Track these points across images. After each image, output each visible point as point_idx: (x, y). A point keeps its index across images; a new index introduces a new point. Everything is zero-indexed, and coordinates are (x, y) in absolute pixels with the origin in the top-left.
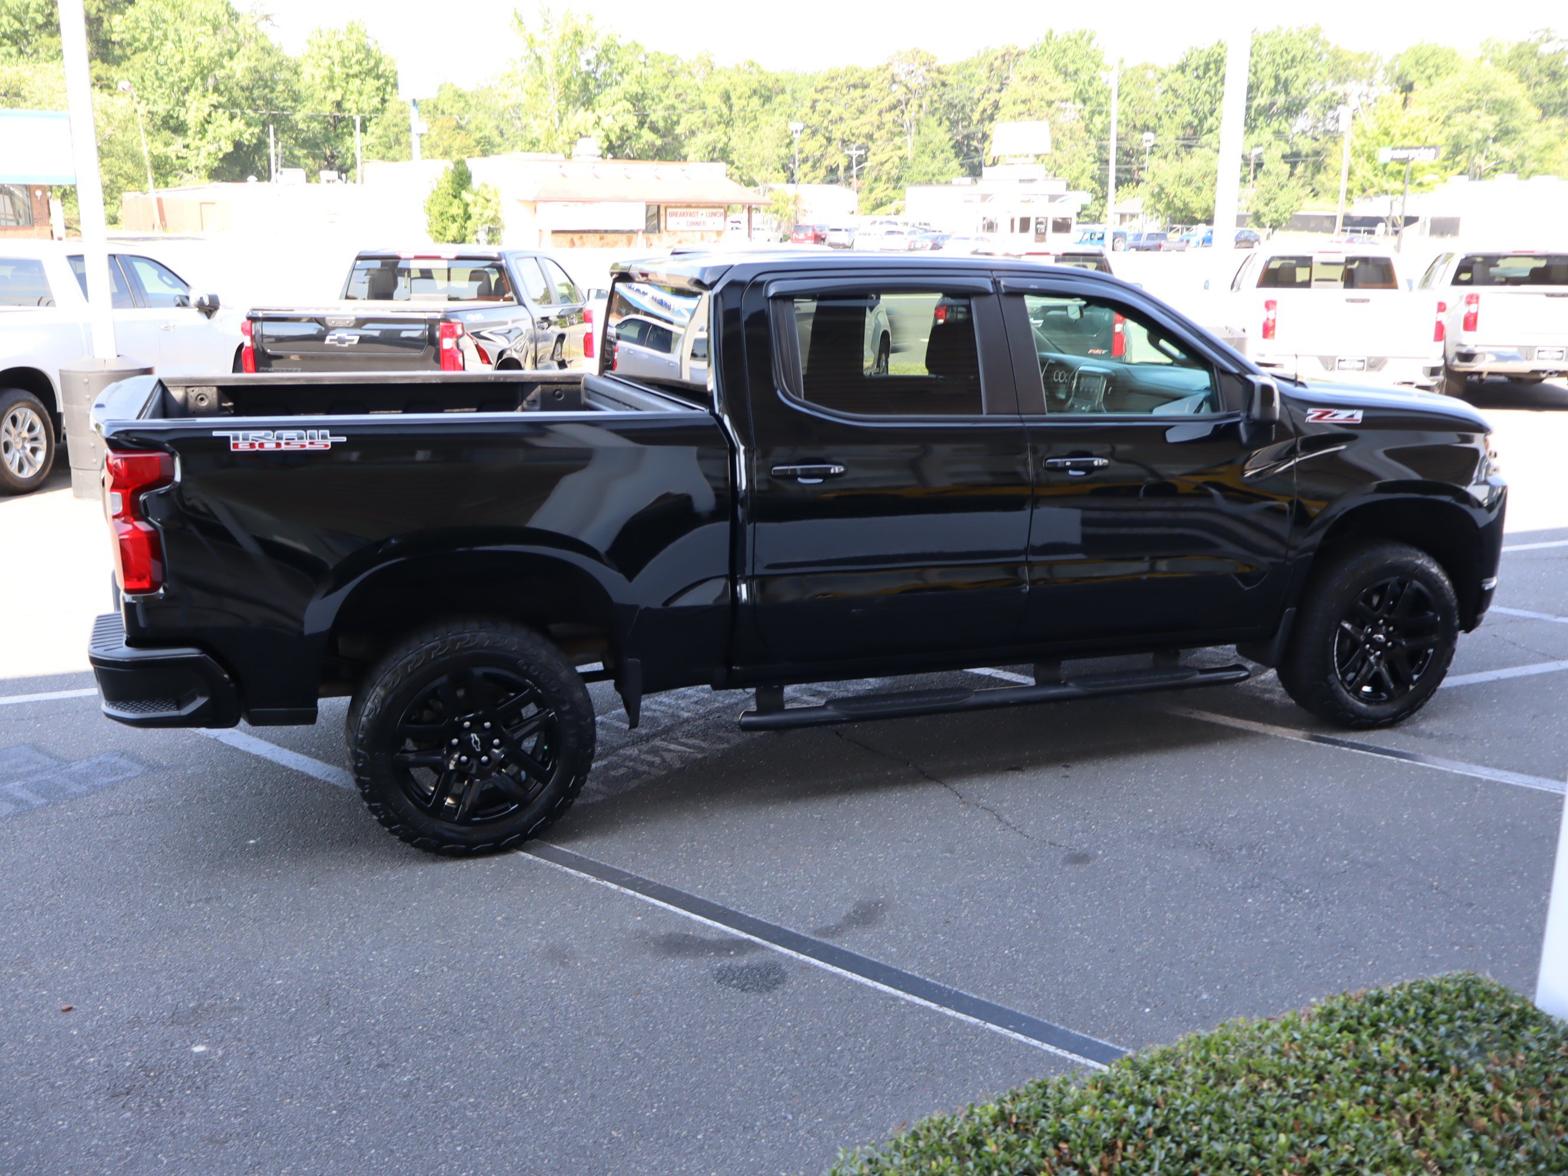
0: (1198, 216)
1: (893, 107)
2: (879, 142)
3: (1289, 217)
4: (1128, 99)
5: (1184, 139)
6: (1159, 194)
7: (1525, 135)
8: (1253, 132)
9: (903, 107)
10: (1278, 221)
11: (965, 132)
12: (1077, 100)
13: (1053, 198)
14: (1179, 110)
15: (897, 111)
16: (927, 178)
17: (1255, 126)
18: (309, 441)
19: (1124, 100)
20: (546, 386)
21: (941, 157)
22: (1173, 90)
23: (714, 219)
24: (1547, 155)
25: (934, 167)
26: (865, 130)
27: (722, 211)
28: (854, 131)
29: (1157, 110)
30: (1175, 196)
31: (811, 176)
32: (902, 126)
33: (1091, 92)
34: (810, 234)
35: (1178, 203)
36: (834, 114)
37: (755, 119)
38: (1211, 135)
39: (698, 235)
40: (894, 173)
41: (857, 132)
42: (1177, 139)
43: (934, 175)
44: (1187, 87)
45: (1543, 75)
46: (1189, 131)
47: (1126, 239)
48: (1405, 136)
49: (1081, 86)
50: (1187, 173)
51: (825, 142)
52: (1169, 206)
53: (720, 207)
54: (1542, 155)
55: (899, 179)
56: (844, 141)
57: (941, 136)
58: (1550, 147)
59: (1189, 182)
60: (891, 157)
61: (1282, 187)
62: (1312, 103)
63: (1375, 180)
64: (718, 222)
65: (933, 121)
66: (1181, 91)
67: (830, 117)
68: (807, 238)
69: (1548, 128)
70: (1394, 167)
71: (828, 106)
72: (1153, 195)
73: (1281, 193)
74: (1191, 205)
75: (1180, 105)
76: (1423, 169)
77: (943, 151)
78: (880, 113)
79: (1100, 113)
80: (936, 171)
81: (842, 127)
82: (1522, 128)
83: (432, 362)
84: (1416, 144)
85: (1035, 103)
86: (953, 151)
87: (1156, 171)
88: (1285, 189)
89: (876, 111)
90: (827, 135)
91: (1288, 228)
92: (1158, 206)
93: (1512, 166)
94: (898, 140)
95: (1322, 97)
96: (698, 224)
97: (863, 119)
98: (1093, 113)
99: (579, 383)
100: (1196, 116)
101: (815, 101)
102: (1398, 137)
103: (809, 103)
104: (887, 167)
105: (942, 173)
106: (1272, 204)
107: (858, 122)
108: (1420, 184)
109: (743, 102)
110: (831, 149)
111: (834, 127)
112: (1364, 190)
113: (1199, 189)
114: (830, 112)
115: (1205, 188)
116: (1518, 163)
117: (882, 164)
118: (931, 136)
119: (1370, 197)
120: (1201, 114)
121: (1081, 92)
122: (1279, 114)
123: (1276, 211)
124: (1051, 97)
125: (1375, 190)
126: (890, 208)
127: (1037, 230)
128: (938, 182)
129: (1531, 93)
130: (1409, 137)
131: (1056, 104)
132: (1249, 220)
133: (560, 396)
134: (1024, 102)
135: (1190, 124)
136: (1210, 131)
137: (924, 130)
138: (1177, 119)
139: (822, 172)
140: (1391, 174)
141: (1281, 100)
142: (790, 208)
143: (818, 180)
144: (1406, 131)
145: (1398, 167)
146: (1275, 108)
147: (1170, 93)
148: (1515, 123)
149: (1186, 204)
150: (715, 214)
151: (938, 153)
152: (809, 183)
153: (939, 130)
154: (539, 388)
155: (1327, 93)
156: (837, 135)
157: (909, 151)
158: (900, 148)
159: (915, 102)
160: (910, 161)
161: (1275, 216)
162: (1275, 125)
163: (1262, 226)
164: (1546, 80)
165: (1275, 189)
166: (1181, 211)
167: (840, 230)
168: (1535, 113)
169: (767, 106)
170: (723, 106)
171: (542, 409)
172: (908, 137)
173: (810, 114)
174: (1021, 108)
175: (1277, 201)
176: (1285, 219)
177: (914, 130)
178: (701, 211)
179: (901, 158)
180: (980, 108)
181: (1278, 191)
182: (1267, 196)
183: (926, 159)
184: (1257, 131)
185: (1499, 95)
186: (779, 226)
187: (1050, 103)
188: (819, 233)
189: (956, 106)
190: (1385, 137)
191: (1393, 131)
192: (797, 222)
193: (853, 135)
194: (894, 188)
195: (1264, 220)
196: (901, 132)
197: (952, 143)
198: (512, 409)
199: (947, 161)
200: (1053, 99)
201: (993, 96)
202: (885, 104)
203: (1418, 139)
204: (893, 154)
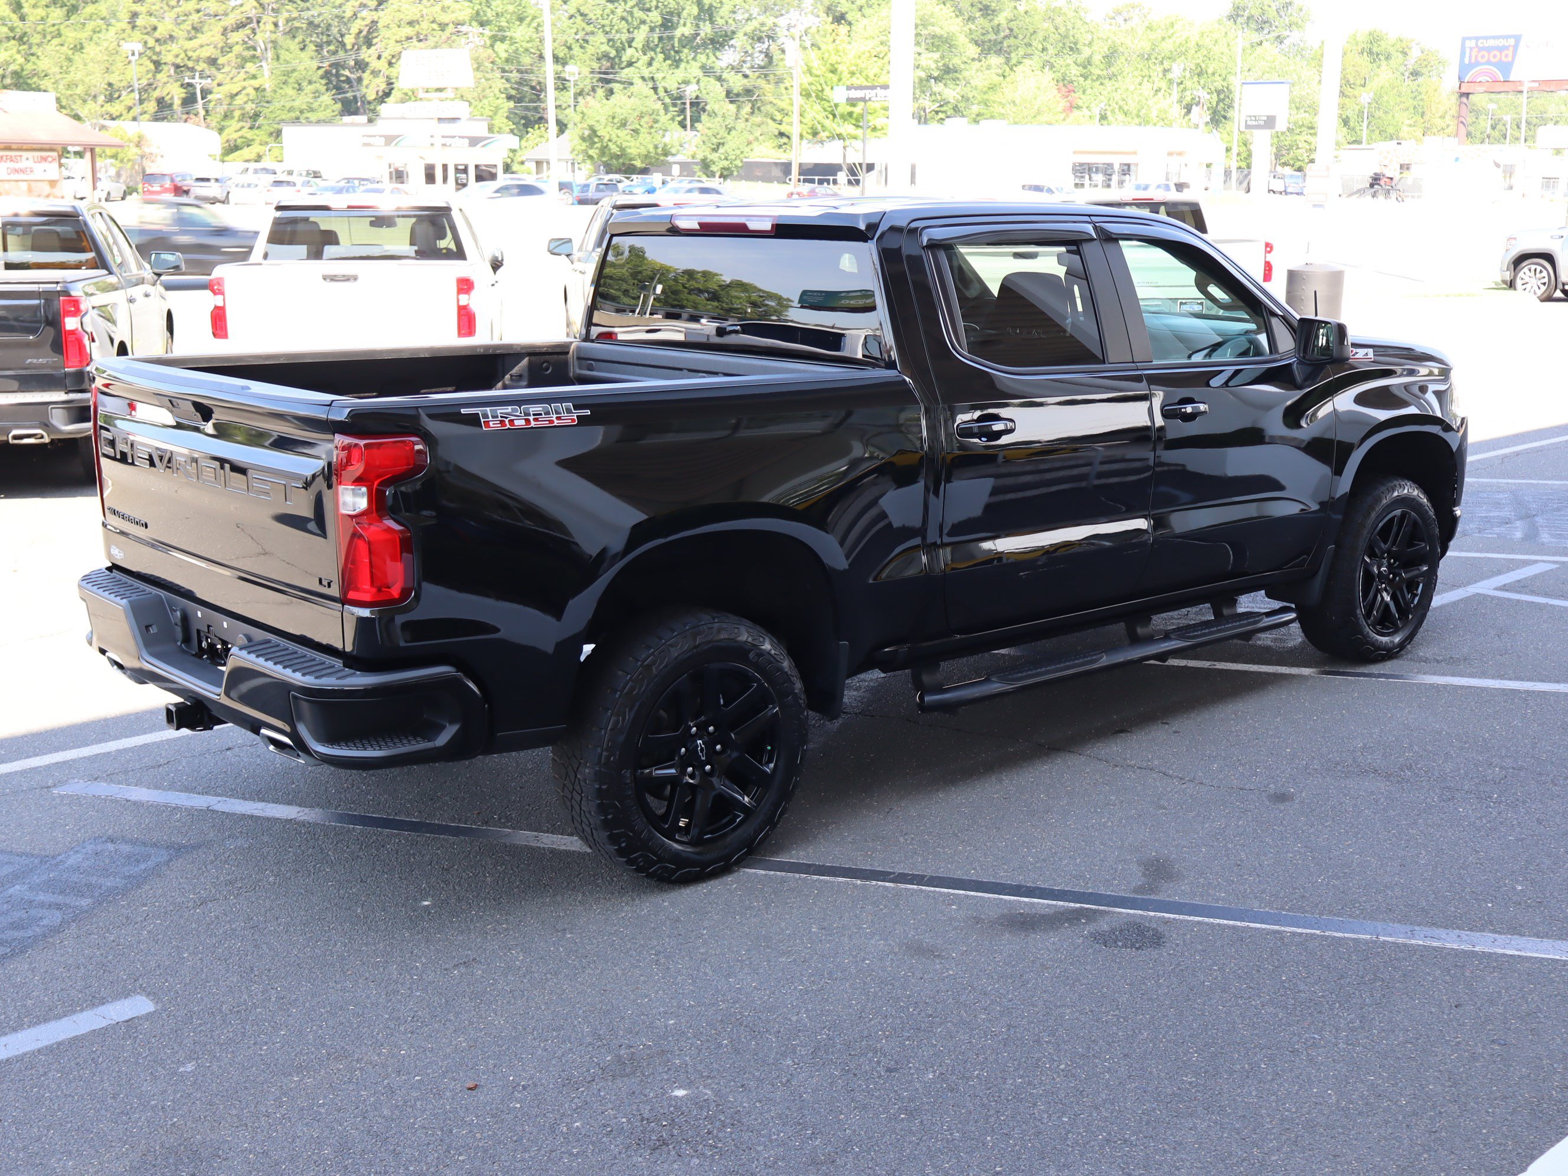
0: (638, 164)
1: (241, 26)
2: (226, 69)
3: (740, 164)
4: (534, 24)
5: (600, 73)
6: (591, 137)
7: (965, 74)
8: (677, 67)
9: (254, 25)
10: (728, 169)
11: (333, 59)
12: (474, 23)
13: (474, 141)
14: (590, 38)
15: (247, 31)
16: (293, 115)
17: (680, 60)
18: (555, 416)
19: (529, 25)
20: (533, 358)
21: (309, 89)
22: (582, 15)
23: (44, 165)
24: (991, 96)
25: (301, 101)
26: (207, 52)
27: (55, 154)
28: (190, 54)
29: (565, 37)
30: (610, 140)
31: (137, 110)
32: (255, 49)
33: (490, 14)
34: (168, 184)
35: (614, 149)
36: (162, 31)
37: (59, 35)
38: (631, 69)
39: (24, 186)
40: (250, 107)
41: (194, 55)
42: (592, 72)
43: (302, 112)
44: (599, 12)
45: (974, 9)
46: (606, 64)
47: (572, 190)
48: (853, 74)
49: (477, 7)
50: (622, 113)
51: (152, 66)
52: (604, 150)
53: (51, 150)
54: (985, 97)
55: (257, 115)
56: (177, 67)
57: (307, 63)
58: (992, 88)
59: (623, 124)
60: (244, 88)
61: (729, 130)
62: (740, 35)
63: (828, 123)
64: (51, 170)
65: (294, 45)
66: (591, 16)
67: (157, 34)
68: (166, 191)
69: (989, 68)
70: (844, 108)
71: (153, 21)
72: (583, 139)
73: (729, 137)
74: (629, 151)
75: (593, 33)
76: (875, 111)
77: (310, 82)
78: (225, 32)
79: (503, 40)
80: (304, 107)
81: (174, 48)
82: (963, 66)
83: (48, 348)
84: (865, 83)
85: (425, 26)
86: (324, 82)
87: (585, 110)
88: (733, 133)
89: (218, 29)
90: (155, 58)
91: (740, 178)
92: (591, 152)
93: (956, 109)
94: (250, 67)
95: (749, 28)
96: (22, 171)
97: (202, 39)
98: (494, 39)
99: (568, 353)
100: (612, 47)
101: (135, 15)
102: (846, 75)
103: (125, 16)
104: (239, 100)
105: (312, 110)
106: (721, 150)
107: (194, 43)
108: (874, 129)
109: (41, 12)
110: (162, 77)
111: (163, 48)
112: (815, 134)
113: (636, 131)
114: (155, 29)
115: (642, 130)
116: (962, 105)
117: (233, 96)
118: (295, 63)
119: (822, 142)
120: (618, 44)
121: (478, 13)
122: (704, 45)
123: (726, 159)
124: (445, 18)
125: (827, 134)
126: (246, 153)
127: (457, 179)
128: (309, 122)
129: (966, 29)
130: (858, 75)
131: (451, 28)
132: (697, 168)
133: (547, 369)
134: (411, 23)
135: (606, 56)
136: (630, 64)
137: (284, 55)
138: (590, 49)
139: (151, 106)
140: (842, 116)
141: (706, 29)
142: (133, 152)
143: (147, 116)
144: (853, 68)
145: (849, 109)
146: (698, 40)
147: (579, 18)
148: (956, 61)
149: (622, 149)
150: (44, 159)
151: (305, 84)
152: (134, 119)
153: (303, 55)
154: (525, 361)
155: (754, 24)
156: (168, 58)
157: (266, 81)
158: (254, 77)
159: (268, 19)
160: (268, 94)
161: (726, 163)
162: (702, 58)
163: (712, 175)
164: (978, 14)
165: (723, 132)
166: (618, 157)
167: (208, 180)
168: (973, 51)
169: (74, 18)
170: (14, 17)
171: (529, 386)
172: (264, 63)
173: (129, 31)
174: (409, 31)
175: (726, 147)
176: (736, 167)
177: (270, 54)
178: (25, 154)
179: (257, 89)
180: (354, 30)
181: (726, 135)
182: (715, 141)
183: (290, 91)
184: (683, 65)
185: (938, 31)
186: (118, 175)
187: (443, 27)
188: (179, 184)
189: (318, 26)
190: (831, 75)
191: (840, 68)
192: (144, 171)
193: (189, 59)
194: (251, 128)
195: (714, 168)
196: (254, 57)
197: (321, 72)
198: (489, 387)
199: (317, 94)
200: (447, 21)
201: (367, 15)
202: (230, 21)
203: (867, 78)
204: (246, 83)
